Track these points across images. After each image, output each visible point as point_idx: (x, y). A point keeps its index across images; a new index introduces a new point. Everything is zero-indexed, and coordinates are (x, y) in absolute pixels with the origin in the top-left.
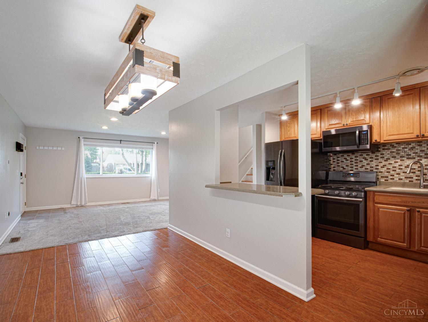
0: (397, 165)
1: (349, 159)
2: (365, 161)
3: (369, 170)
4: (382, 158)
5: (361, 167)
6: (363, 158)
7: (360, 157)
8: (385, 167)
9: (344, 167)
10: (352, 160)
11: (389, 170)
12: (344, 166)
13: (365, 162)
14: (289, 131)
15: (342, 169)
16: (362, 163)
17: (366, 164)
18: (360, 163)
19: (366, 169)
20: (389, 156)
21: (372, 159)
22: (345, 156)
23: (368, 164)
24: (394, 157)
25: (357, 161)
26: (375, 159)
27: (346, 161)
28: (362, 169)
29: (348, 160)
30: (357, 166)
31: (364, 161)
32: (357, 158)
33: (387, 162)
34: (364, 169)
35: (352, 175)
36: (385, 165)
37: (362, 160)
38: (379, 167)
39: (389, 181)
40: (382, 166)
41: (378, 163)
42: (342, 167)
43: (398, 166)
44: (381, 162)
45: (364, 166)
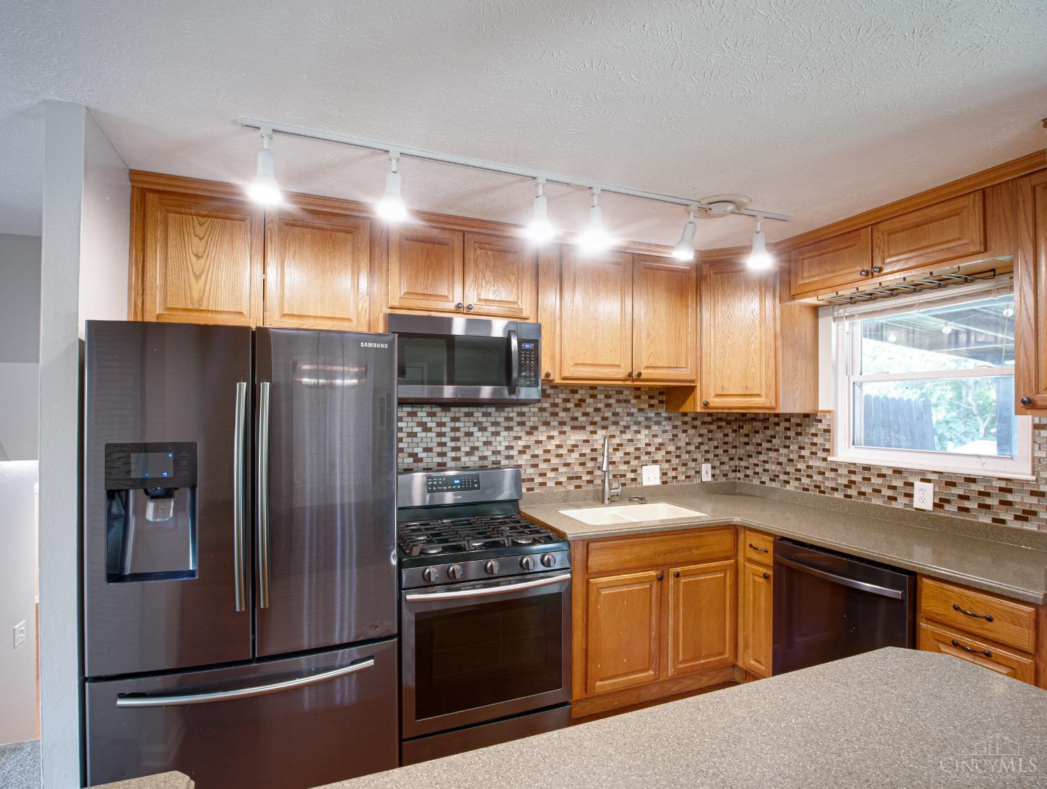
0: (551, 446)
1: (434, 424)
2: (480, 434)
3: (488, 463)
4: (522, 424)
5: (467, 454)
6: (475, 424)
7: (467, 419)
8: (527, 451)
9: (417, 454)
10: (444, 429)
11: (535, 461)
12: (416, 450)
13: (479, 437)
14: (197, 277)
15: (411, 460)
16: (471, 438)
17: (481, 444)
18: (467, 438)
19: (483, 458)
20: (536, 419)
21: (499, 429)
22: (422, 414)
23: (487, 443)
24: (547, 424)
25: (458, 434)
26: (503, 429)
27: (424, 434)
28: (473, 458)
29: (430, 430)
30: (456, 449)
31: (478, 434)
32: (458, 424)
33: (531, 437)
34: (477, 459)
35: (457, 484)
36: (528, 447)
37: (472, 429)
38: (514, 453)
39: (535, 491)
40: (521, 449)
41: (512, 438)
42: (410, 455)
43: (554, 448)
44: (519, 438)
45: (477, 448)
